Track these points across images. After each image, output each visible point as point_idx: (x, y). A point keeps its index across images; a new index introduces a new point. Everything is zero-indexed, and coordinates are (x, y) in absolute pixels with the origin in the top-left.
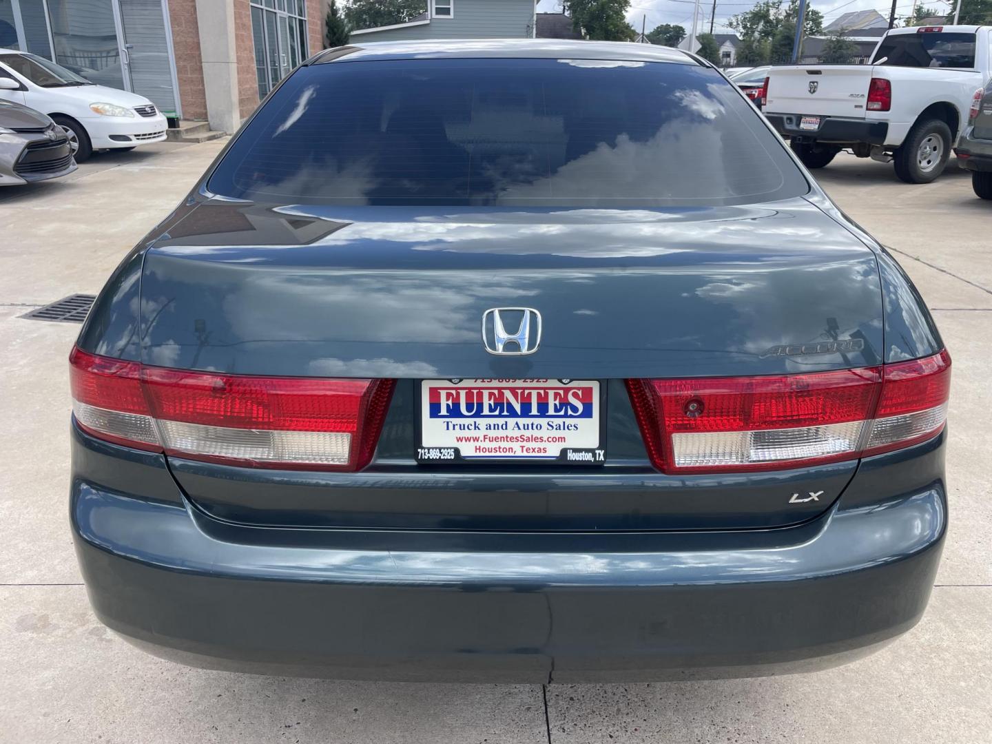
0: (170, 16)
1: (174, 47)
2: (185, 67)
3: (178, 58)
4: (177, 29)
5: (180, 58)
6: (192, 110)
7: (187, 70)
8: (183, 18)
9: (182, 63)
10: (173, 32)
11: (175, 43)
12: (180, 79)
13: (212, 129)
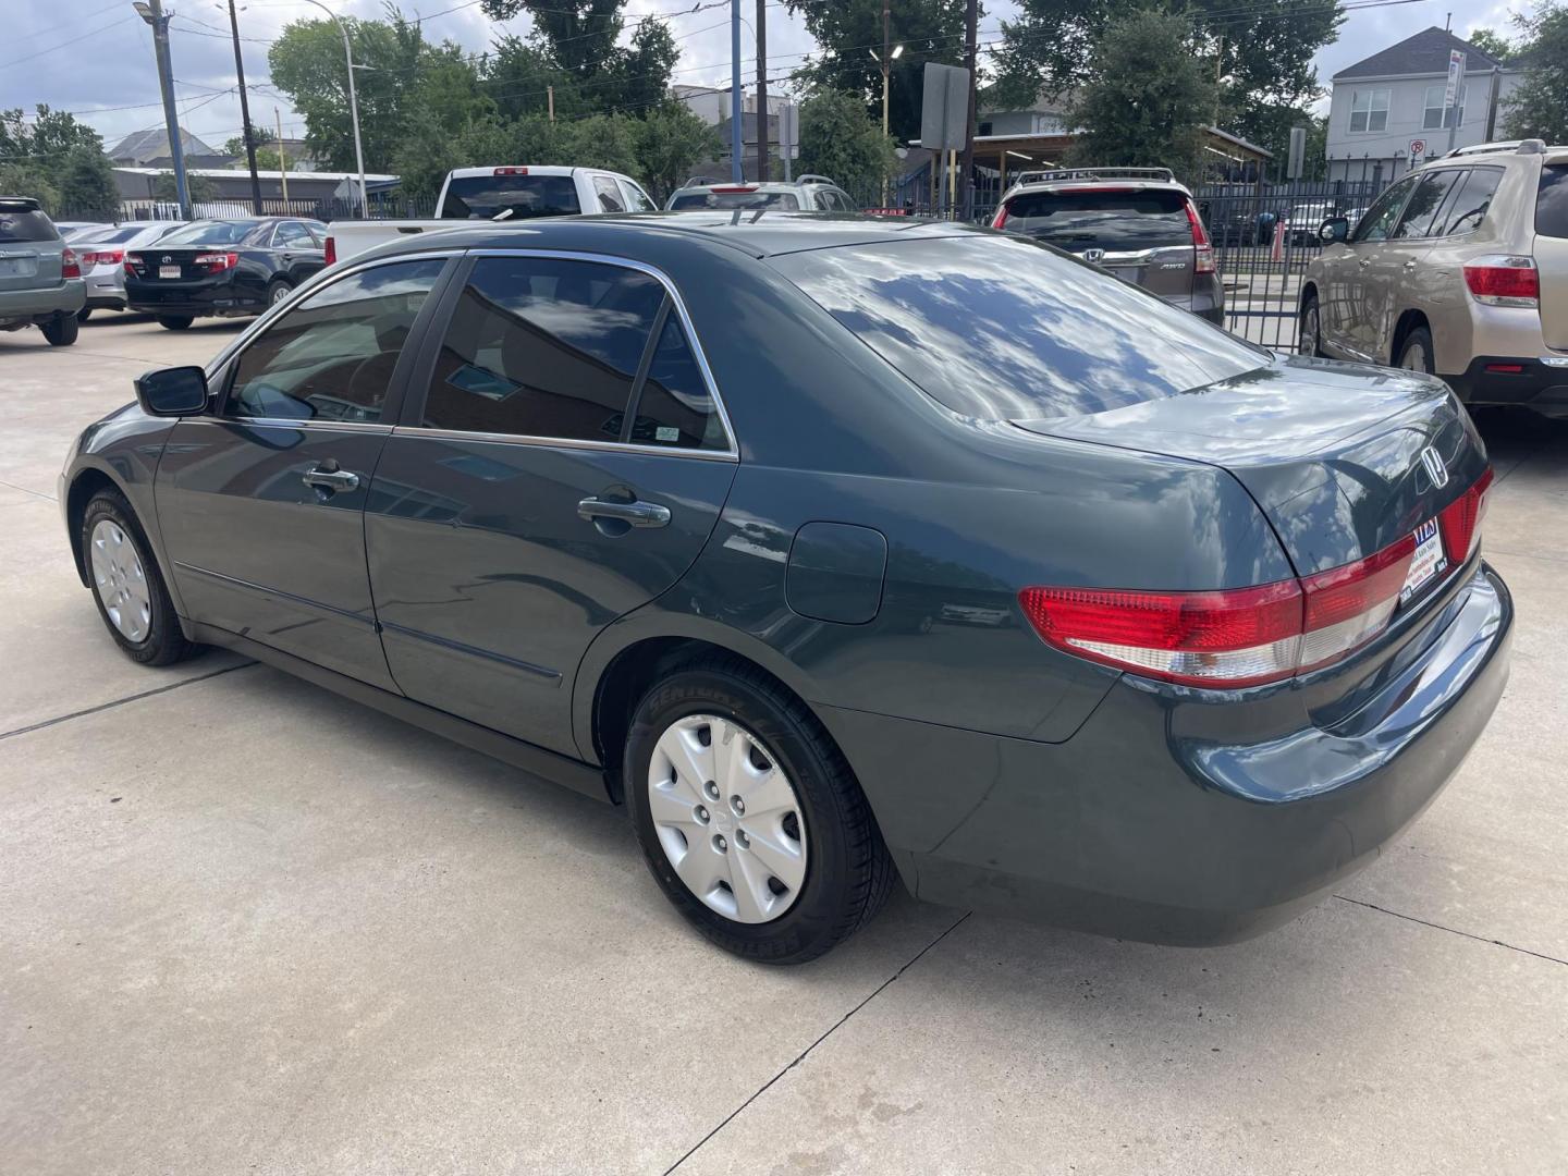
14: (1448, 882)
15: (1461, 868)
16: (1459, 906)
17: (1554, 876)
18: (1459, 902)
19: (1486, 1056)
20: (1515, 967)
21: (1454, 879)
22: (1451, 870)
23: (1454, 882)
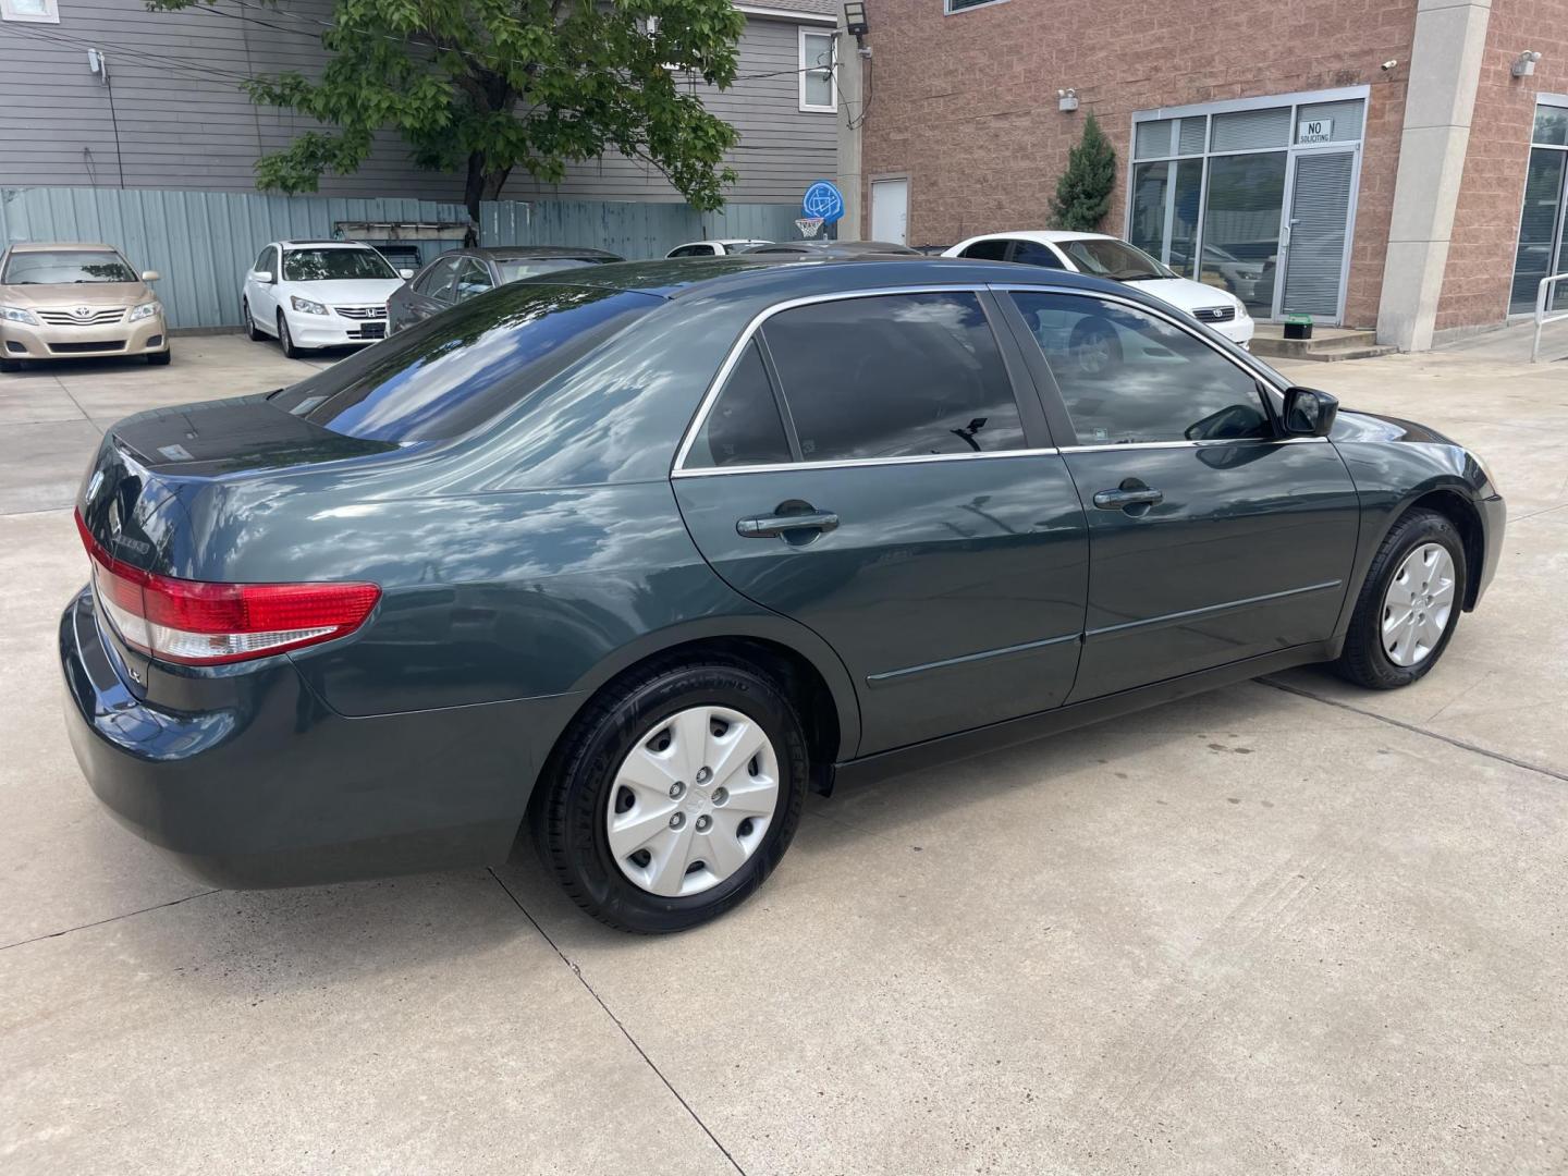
0: (1362, 175)
1: (1357, 220)
2: (1364, 248)
3: (1358, 236)
4: (1366, 194)
5: (1360, 236)
6: (1358, 312)
7: (1366, 255)
8: (1378, 177)
9: (1361, 244)
10: (1359, 198)
11: (1360, 215)
12: (1352, 267)
13: (1379, 341)
14: (136, 958)
15: (137, 979)
16: (112, 944)
17: (47, 1023)
18: (114, 947)
19: (20, 868)
20: (34, 925)
21: (135, 965)
22: (144, 972)
23: (132, 961)
